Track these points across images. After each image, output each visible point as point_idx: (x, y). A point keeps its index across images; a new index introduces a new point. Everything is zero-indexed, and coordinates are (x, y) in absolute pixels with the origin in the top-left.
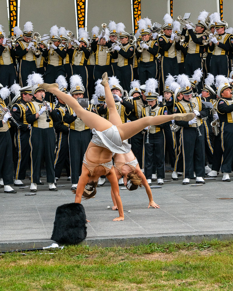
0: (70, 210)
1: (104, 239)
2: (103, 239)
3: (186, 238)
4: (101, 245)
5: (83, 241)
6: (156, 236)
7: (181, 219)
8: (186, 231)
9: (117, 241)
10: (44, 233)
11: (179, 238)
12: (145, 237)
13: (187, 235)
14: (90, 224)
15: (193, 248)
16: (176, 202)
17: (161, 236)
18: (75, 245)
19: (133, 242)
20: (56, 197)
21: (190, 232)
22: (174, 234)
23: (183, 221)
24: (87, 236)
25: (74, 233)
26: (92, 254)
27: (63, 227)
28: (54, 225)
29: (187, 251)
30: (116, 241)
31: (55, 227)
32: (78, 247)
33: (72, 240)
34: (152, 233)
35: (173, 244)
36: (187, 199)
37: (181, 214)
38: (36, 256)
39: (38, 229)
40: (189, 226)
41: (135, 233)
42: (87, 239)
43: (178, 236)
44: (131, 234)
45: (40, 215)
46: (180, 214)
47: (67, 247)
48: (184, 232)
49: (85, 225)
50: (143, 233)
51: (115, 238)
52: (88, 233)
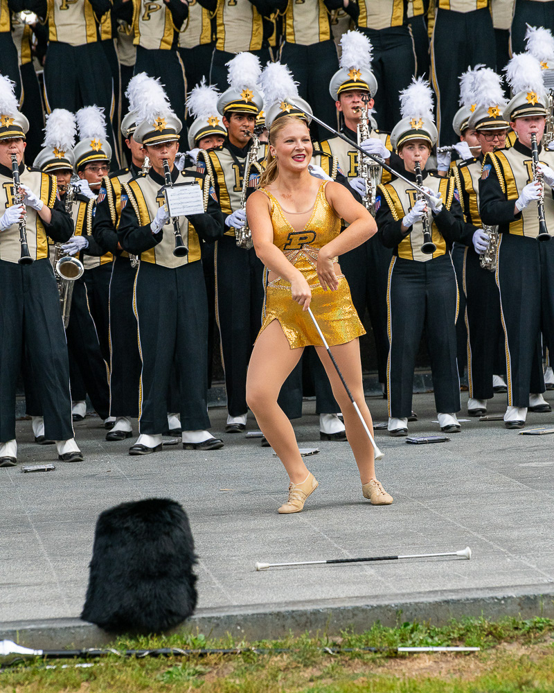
0: (141, 522)
1: (253, 615)
2: (250, 612)
3: (519, 605)
4: (244, 634)
5: (186, 621)
6: (422, 600)
7: (501, 541)
8: (518, 582)
9: (298, 618)
10: (57, 598)
11: (495, 603)
12: (387, 603)
13: (523, 594)
14: (205, 568)
15: (542, 636)
16: (483, 487)
17: (438, 598)
18: (159, 634)
19: (349, 621)
20: (91, 481)
21: (534, 585)
22: (479, 592)
23: (509, 549)
24: (198, 606)
25: (156, 597)
26: (216, 664)
27: (120, 576)
28: (92, 571)
29: (523, 645)
30: (293, 617)
31: (93, 580)
32: (169, 640)
33: (149, 619)
34: (408, 591)
35: (476, 623)
36: (520, 479)
37: (502, 528)
38: (34, 674)
39: (36, 587)
40: (529, 565)
41: (353, 591)
42: (197, 616)
43: (493, 598)
44: (342, 596)
45: (40, 542)
46: (496, 527)
47: (133, 642)
48: (512, 583)
49: (190, 569)
50: (379, 591)
51: (290, 608)
52: (201, 596)
